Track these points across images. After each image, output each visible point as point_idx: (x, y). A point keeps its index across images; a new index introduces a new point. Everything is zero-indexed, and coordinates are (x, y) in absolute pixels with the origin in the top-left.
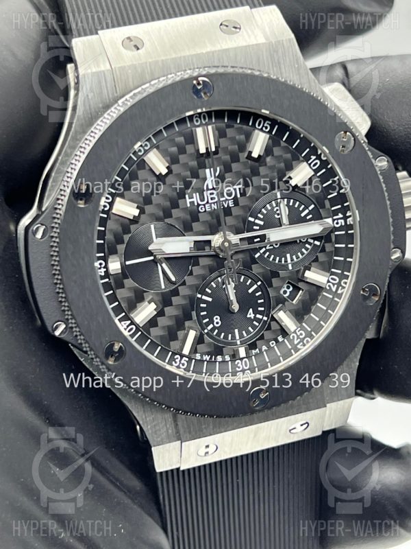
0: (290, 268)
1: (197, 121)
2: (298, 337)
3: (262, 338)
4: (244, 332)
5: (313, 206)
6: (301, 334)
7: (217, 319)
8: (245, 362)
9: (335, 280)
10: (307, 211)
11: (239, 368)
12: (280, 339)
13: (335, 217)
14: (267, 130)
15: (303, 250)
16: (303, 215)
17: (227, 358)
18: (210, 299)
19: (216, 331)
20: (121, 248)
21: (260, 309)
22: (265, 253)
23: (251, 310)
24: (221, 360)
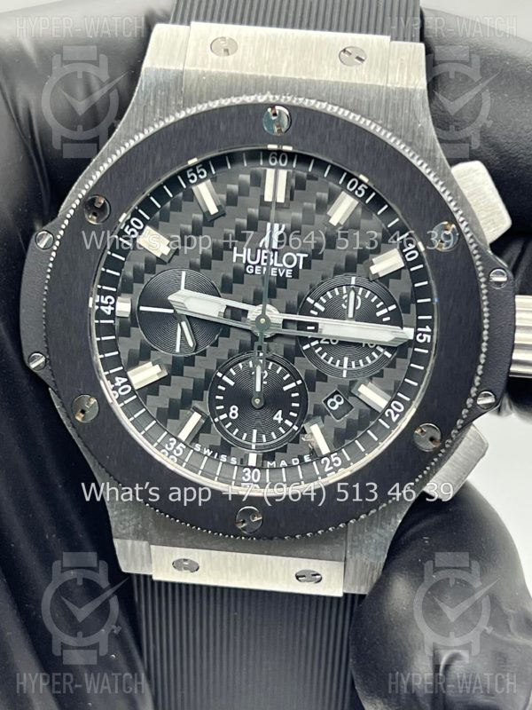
0: (344, 375)
1: (273, 160)
2: (331, 464)
3: (284, 450)
4: (264, 436)
5: (394, 307)
6: (337, 462)
7: (234, 410)
8: (256, 473)
9: (399, 408)
10: (385, 311)
11: (246, 477)
12: (307, 459)
13: (419, 329)
14: (361, 196)
15: (368, 358)
16: (379, 314)
17: (234, 461)
18: (232, 383)
19: (230, 424)
20: (138, 288)
21: (291, 414)
22: (316, 347)
23: (280, 412)
24: (225, 460)
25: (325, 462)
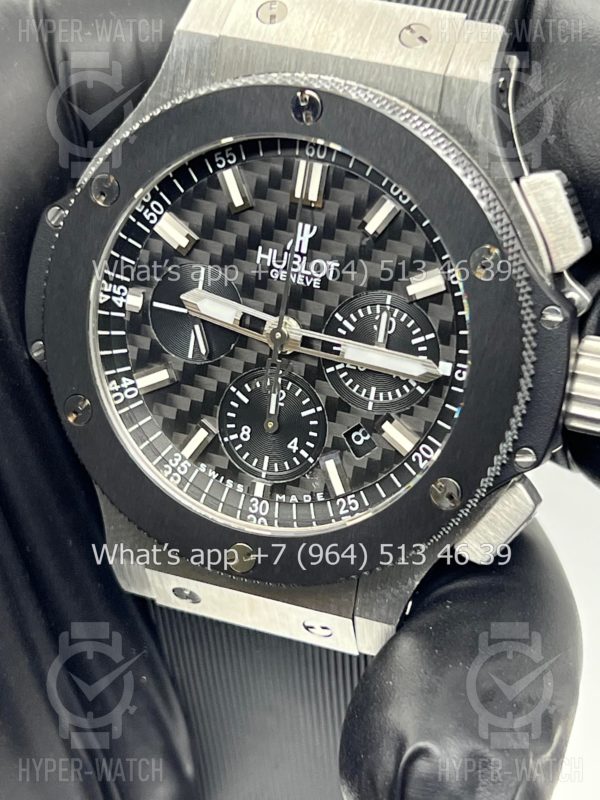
0: (370, 407)
1: (310, 151)
2: (347, 508)
3: (296, 483)
4: (276, 465)
5: (432, 336)
6: (353, 505)
7: (246, 431)
9: (429, 453)
10: (421, 339)
11: (253, 509)
12: (320, 497)
13: (459, 365)
14: (405, 202)
16: (414, 341)
17: (240, 488)
18: (246, 400)
19: (240, 446)
21: (308, 444)
22: (341, 371)
23: (295, 440)
24: (231, 486)
25: (341, 503)
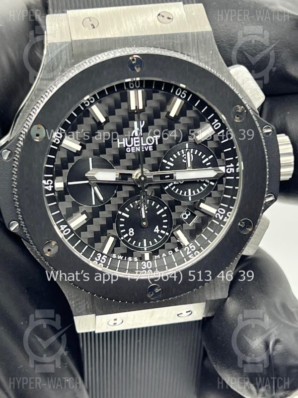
0: (190, 199)
1: (132, 85)
2: (190, 250)
3: (163, 247)
4: (150, 242)
5: (212, 156)
6: (193, 248)
7: (131, 231)
8: (149, 263)
9: (222, 211)
10: (207, 159)
11: (144, 267)
12: (176, 250)
13: (227, 166)
14: (184, 97)
15: (201, 187)
16: (204, 162)
17: (136, 259)
18: (128, 216)
19: (130, 239)
20: (66, 172)
21: (164, 226)
22: (172, 186)
23: (157, 227)
24: (131, 260)
